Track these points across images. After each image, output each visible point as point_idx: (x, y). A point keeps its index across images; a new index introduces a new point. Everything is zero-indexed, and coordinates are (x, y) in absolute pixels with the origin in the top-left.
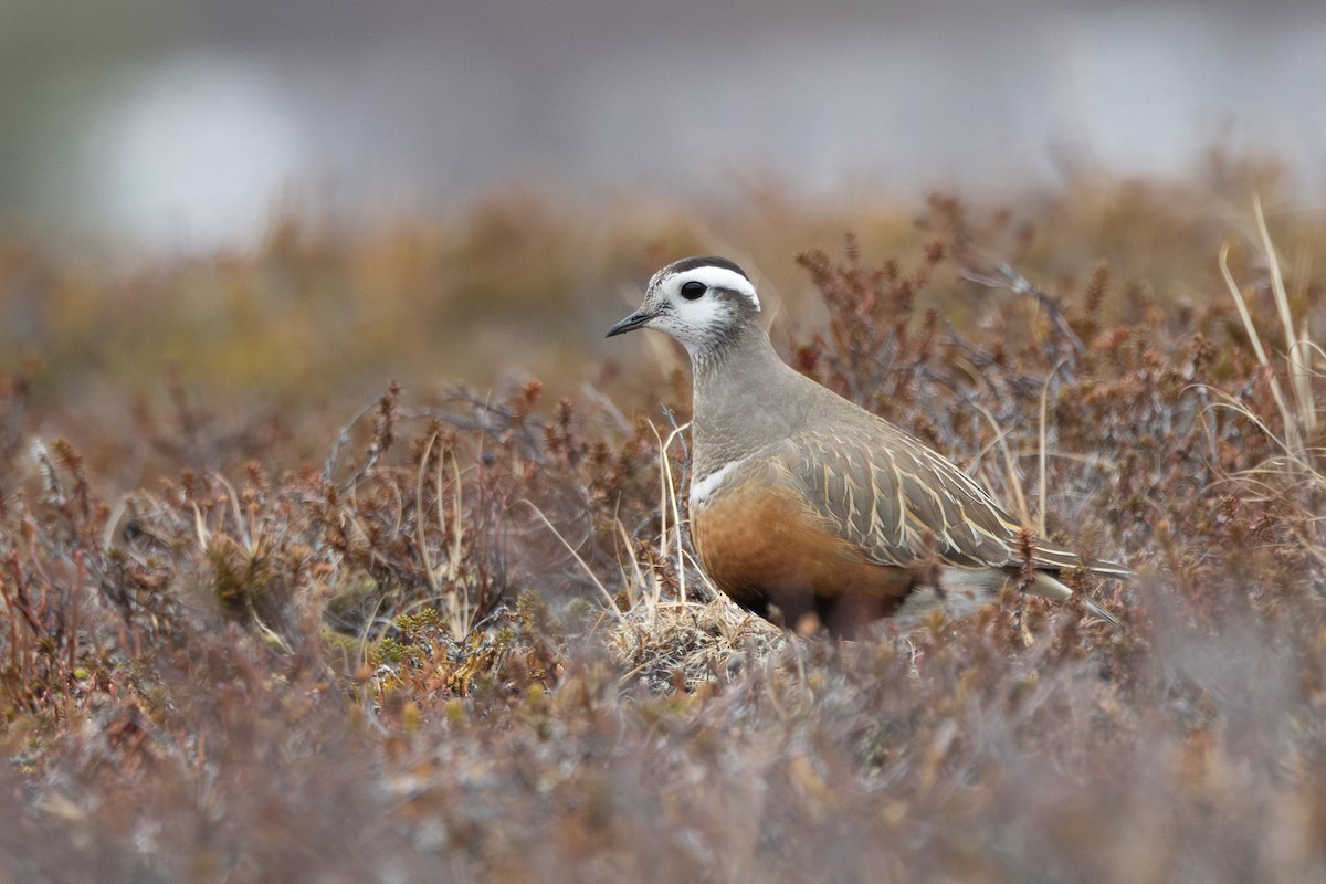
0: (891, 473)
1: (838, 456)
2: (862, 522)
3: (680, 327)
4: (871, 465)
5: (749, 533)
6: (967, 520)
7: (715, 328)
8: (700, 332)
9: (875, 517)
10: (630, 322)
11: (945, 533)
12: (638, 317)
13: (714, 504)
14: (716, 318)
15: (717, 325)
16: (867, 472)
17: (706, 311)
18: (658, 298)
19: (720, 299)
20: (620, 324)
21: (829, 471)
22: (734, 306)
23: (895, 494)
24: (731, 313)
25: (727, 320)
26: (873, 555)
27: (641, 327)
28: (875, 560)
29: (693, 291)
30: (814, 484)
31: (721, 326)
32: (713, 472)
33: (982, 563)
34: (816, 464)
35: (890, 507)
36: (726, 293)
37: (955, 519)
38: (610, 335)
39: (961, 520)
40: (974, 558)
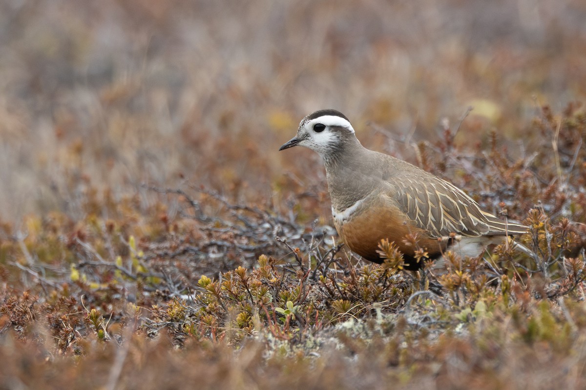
0: (436, 196)
1: (412, 189)
2: (425, 219)
3: (314, 145)
4: (427, 192)
5: (375, 230)
6: (470, 215)
7: (331, 144)
8: (323, 147)
9: (430, 216)
10: (290, 143)
11: (461, 221)
12: (294, 141)
13: (353, 220)
14: (331, 140)
15: (332, 144)
16: (426, 195)
17: (326, 137)
18: (303, 132)
19: (332, 131)
20: (286, 144)
21: (409, 196)
22: (339, 134)
23: (439, 205)
24: (338, 137)
25: (337, 141)
26: (432, 234)
27: (296, 145)
28: (432, 236)
29: (319, 128)
30: (403, 203)
31: (334, 144)
32: (349, 207)
33: (478, 233)
34: (403, 193)
35: (437, 211)
36: (335, 128)
37: (465, 215)
38: (281, 150)
39: (466, 214)
40: (474, 232)
